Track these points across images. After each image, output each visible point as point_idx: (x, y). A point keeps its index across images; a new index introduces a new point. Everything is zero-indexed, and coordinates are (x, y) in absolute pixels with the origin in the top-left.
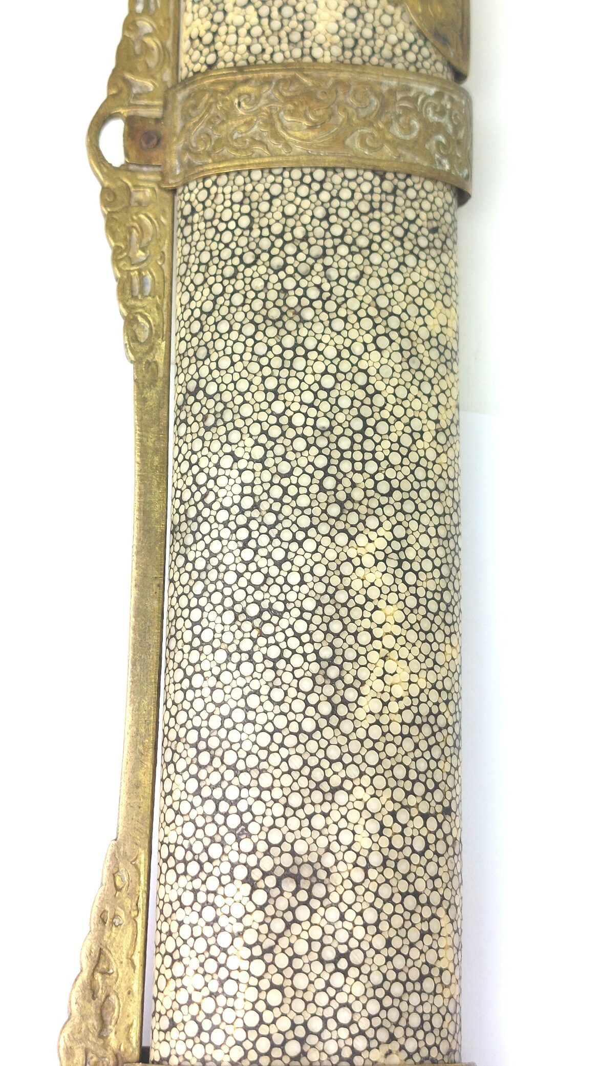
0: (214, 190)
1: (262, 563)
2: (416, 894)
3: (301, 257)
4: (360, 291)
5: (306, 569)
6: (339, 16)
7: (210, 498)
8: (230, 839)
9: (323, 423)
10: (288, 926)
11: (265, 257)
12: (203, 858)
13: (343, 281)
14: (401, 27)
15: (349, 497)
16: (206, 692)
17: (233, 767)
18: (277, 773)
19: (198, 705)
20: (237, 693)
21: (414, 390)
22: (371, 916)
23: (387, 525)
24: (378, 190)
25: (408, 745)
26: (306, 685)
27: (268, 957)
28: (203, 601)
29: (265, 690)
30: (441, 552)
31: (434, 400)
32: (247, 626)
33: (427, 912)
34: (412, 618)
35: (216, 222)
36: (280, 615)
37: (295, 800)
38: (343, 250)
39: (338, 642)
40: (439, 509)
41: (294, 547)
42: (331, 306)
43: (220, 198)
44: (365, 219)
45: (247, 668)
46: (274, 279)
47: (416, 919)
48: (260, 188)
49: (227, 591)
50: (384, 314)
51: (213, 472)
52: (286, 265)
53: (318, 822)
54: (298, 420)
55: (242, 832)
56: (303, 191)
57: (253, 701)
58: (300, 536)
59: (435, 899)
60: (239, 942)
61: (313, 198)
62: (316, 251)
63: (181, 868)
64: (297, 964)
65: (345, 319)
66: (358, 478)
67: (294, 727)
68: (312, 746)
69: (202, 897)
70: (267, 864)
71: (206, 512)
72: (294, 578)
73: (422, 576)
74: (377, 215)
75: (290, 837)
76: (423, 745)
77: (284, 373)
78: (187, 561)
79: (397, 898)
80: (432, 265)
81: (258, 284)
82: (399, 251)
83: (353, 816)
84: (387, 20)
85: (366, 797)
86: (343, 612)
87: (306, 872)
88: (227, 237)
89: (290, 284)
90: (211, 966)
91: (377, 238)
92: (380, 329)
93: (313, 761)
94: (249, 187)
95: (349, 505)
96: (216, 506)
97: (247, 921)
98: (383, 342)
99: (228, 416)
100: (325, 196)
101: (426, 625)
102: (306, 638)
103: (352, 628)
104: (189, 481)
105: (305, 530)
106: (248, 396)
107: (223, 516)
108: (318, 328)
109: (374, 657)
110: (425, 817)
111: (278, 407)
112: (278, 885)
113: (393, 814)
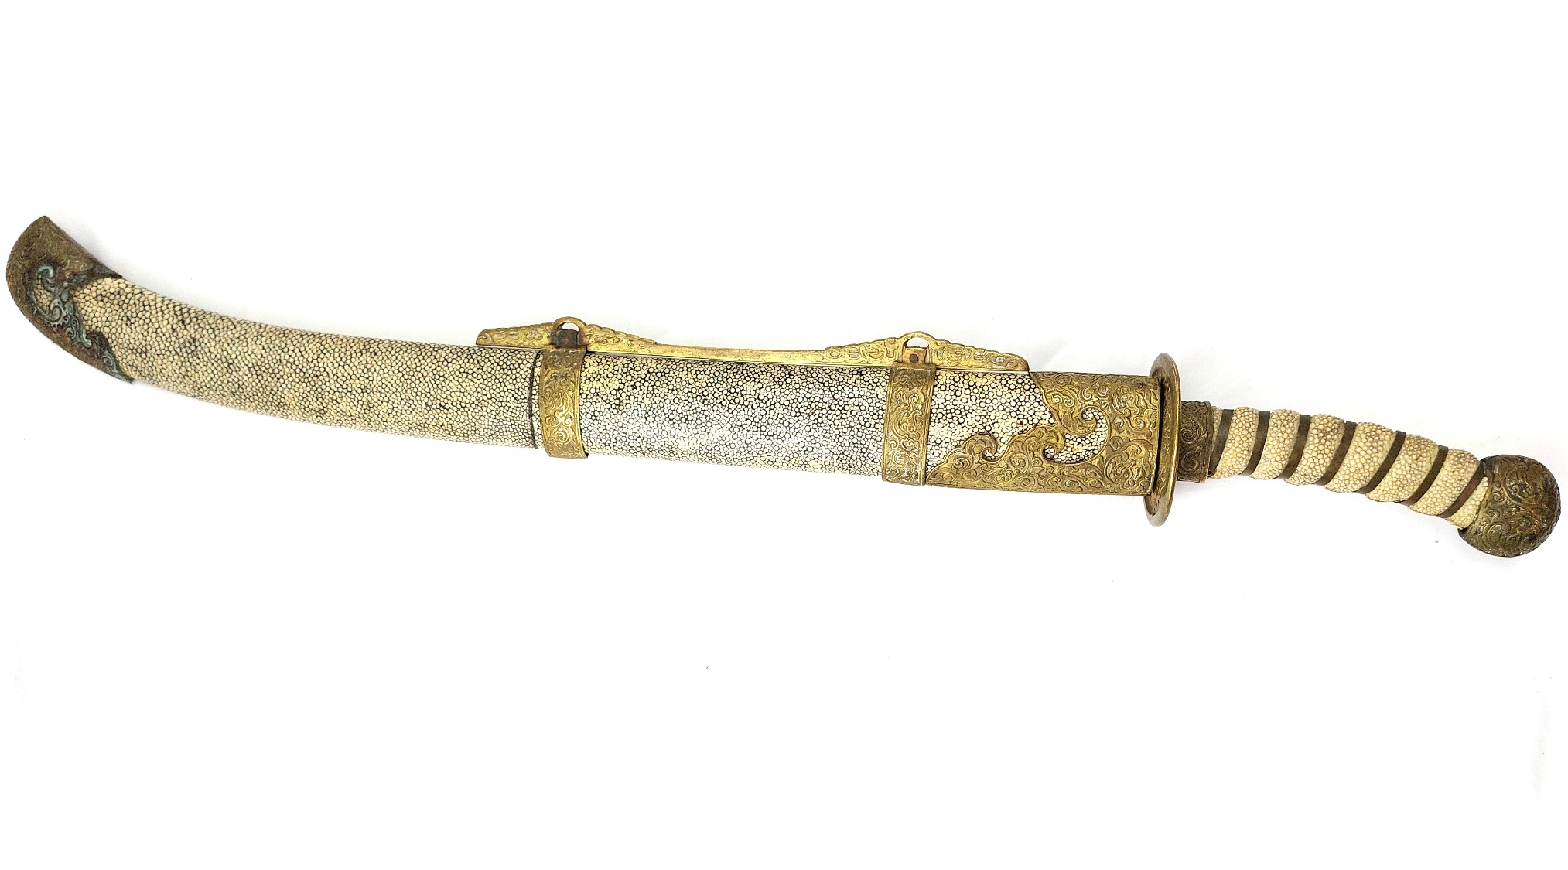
0: (867, 384)
1: (722, 397)
2: (616, 442)
3: (835, 416)
4: (821, 437)
5: (718, 412)
6: (937, 436)
7: (748, 379)
8: (632, 383)
9: (771, 421)
10: (605, 401)
11: (836, 403)
12: (628, 374)
13: (825, 431)
14: (934, 460)
15: (744, 429)
16: (680, 376)
17: (655, 385)
18: (651, 399)
19: (677, 373)
20: (678, 387)
21: (785, 454)
22: (608, 427)
23: (734, 442)
24: (862, 446)
25: (662, 443)
26: (679, 411)
27: (596, 394)
28: (712, 375)
29: (678, 396)
30: (729, 460)
31: (783, 461)
32: (700, 391)
33: (611, 445)
34: (703, 448)
35: (854, 384)
36: (703, 403)
37: (643, 405)
38: (837, 432)
39: (693, 422)
40: (744, 460)
41: (726, 409)
42: (815, 426)
43: (863, 386)
44: (850, 441)
45: (686, 390)
46: (827, 406)
47: (609, 442)
48: (864, 402)
49: (713, 384)
50: (813, 446)
51: (757, 380)
52: (832, 410)
53: (636, 412)
54: (772, 412)
55: (634, 387)
56: (861, 418)
57: (675, 392)
58: (730, 411)
59: (616, 448)
60: (601, 385)
61: (858, 422)
62: (837, 422)
63: (626, 366)
64: (593, 403)
65: (810, 431)
66: (751, 432)
67: (666, 406)
68: (659, 412)
69: (616, 373)
70: (624, 395)
71: (743, 377)
72: (715, 408)
73: (719, 452)
74: (852, 446)
75: (631, 403)
76: (662, 448)
77: (790, 408)
78: (728, 369)
79: (614, 436)
80: (836, 464)
81: (825, 400)
82: (838, 453)
83: (638, 424)
84: (936, 454)
85: (644, 429)
86: (704, 425)
87: (621, 408)
88: (846, 388)
89: (824, 411)
90: (595, 375)
91: (842, 445)
92: (807, 444)
93: (654, 412)
94: (865, 398)
95: (741, 428)
96: (744, 381)
97: (607, 388)
98: (802, 444)
99: (777, 386)
100: (859, 426)
101: (702, 452)
102: (695, 411)
103: (698, 427)
104: (757, 371)
105: (732, 413)
106: (783, 394)
107: (740, 383)
108: (807, 421)
109: (689, 434)
110: (640, 447)
111: (777, 405)
112: (617, 399)
113: (639, 437)
